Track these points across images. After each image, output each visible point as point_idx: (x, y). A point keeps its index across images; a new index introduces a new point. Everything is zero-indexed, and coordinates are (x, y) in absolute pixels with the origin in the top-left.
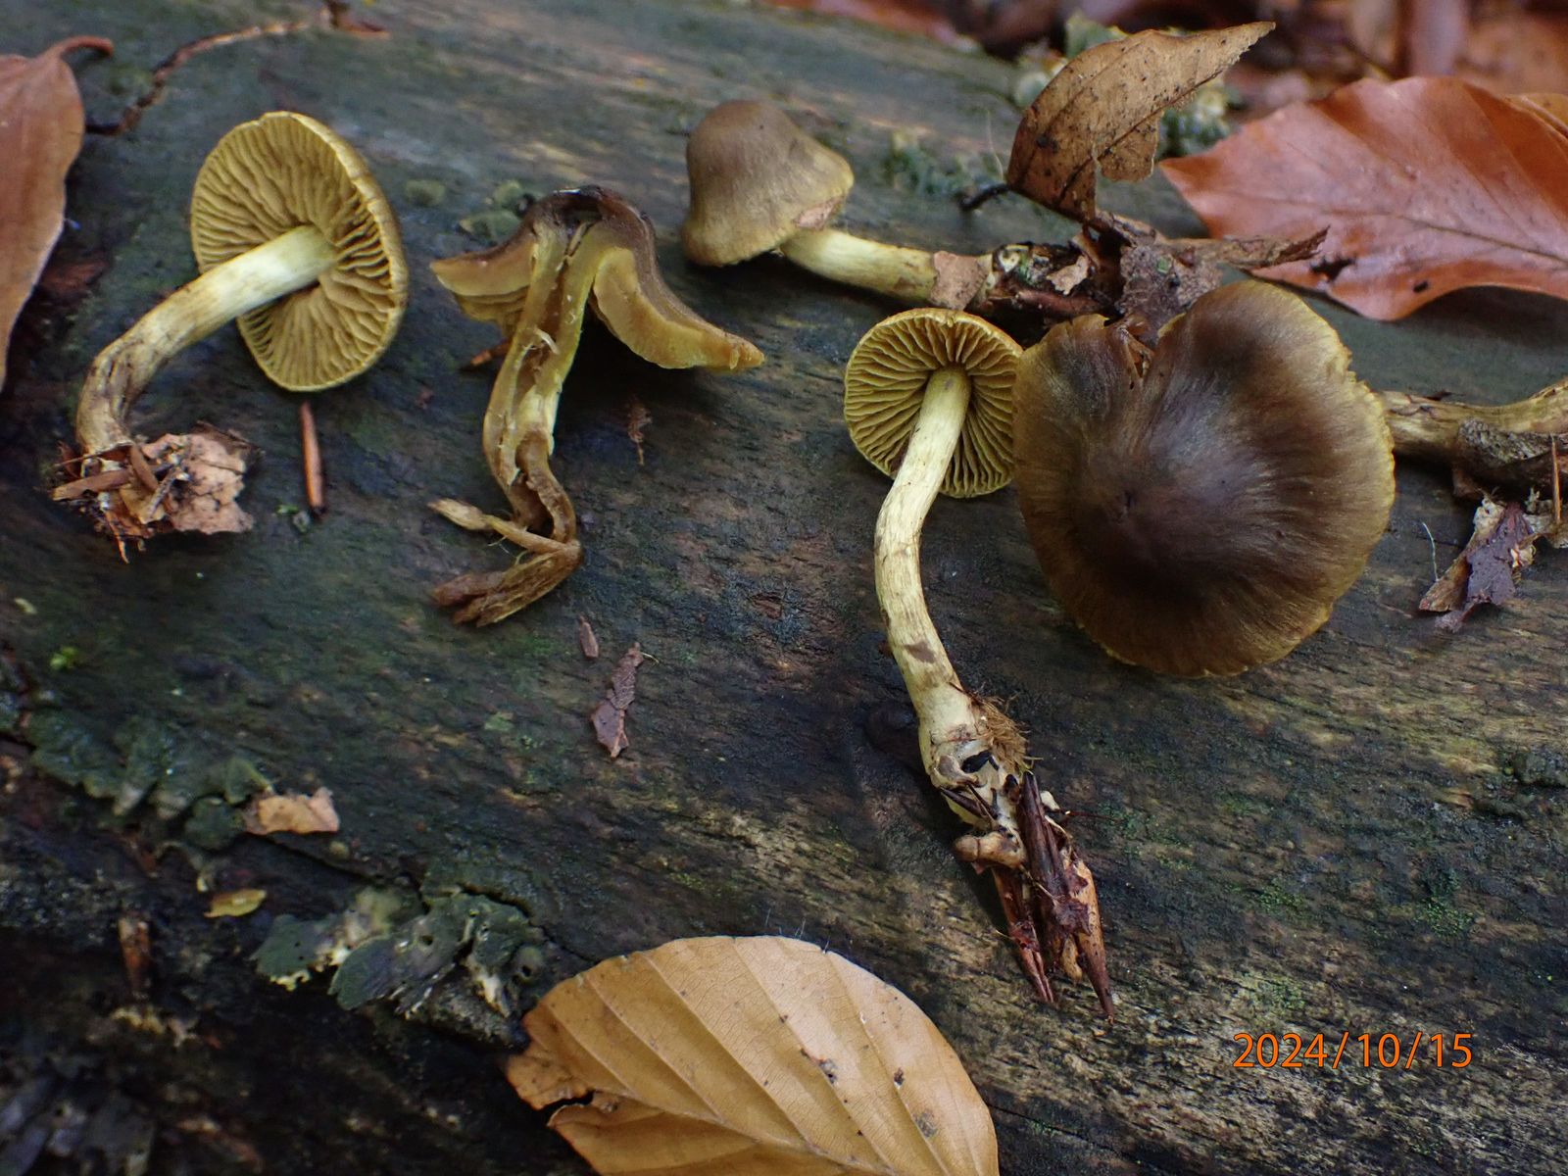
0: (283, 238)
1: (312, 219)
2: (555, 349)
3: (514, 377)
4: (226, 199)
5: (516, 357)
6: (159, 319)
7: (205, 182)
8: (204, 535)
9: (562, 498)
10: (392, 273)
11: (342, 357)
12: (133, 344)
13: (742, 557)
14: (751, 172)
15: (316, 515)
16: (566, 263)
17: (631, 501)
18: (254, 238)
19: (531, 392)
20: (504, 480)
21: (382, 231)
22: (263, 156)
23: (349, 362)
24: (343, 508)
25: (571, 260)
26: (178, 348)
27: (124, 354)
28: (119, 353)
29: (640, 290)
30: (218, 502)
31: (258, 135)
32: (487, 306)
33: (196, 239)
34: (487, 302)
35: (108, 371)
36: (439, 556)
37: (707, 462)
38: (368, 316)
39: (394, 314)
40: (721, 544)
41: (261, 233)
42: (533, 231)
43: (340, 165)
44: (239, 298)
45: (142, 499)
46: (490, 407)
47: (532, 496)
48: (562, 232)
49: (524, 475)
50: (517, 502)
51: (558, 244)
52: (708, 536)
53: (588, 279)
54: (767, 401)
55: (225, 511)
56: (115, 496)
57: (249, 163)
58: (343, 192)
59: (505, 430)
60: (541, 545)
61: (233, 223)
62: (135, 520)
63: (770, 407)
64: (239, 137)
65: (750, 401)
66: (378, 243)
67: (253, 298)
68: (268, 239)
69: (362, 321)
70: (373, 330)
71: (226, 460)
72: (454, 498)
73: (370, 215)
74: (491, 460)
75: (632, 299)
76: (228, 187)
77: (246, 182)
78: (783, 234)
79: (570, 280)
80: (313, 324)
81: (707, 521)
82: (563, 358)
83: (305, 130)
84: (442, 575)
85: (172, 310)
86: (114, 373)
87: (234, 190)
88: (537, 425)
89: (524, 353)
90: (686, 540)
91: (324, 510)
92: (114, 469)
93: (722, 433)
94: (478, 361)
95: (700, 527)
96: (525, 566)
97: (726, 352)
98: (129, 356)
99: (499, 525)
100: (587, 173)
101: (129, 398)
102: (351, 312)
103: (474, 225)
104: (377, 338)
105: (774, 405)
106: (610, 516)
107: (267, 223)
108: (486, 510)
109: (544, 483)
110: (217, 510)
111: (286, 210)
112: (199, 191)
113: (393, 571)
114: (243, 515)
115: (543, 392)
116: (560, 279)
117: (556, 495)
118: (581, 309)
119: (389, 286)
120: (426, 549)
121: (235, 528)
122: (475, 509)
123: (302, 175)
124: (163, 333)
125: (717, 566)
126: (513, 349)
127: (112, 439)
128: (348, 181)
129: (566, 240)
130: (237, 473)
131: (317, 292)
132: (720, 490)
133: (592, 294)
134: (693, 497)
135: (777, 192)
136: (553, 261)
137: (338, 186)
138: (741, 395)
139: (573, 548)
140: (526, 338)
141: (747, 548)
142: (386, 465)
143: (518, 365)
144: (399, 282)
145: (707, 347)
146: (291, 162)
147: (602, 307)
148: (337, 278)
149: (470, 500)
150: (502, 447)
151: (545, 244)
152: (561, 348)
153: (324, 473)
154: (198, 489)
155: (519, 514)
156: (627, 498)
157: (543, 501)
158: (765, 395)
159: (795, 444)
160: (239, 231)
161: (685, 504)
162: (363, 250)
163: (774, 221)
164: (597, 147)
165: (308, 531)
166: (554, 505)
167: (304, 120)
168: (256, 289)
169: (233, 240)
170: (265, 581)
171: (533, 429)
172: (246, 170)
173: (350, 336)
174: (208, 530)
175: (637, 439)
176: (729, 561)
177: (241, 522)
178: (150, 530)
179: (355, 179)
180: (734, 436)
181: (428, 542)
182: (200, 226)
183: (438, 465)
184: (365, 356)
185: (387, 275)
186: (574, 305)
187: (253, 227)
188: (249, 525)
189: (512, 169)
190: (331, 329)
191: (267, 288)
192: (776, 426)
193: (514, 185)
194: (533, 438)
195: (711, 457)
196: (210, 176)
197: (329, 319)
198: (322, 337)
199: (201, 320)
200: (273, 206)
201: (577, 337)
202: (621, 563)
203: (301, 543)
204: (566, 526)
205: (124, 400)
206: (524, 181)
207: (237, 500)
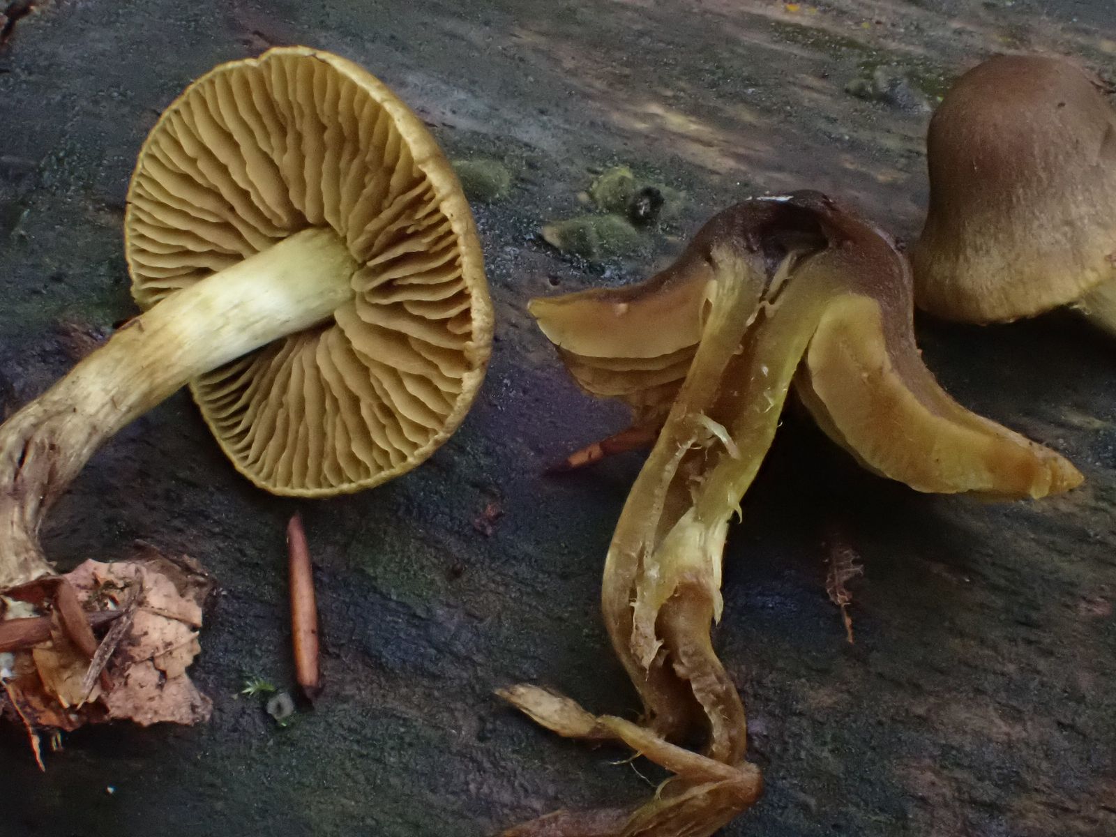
0: (281, 246)
1: (329, 219)
2: (733, 451)
3: (660, 492)
4: (186, 179)
5: (664, 461)
6: (100, 373)
7: (155, 150)
8: (139, 725)
9: (727, 692)
10: (474, 315)
11: (370, 444)
12: (59, 413)
13: (1017, 803)
14: (1043, 175)
15: (303, 699)
16: (762, 311)
17: (829, 701)
18: (230, 245)
19: (686, 519)
20: (636, 659)
21: (462, 248)
22: (258, 116)
23: (385, 454)
24: (349, 690)
25: (771, 309)
26: (125, 421)
27: (44, 428)
28: (36, 426)
29: (888, 365)
30: (163, 674)
31: (251, 79)
32: (613, 374)
33: (130, 242)
34: (617, 368)
35: (17, 455)
36: (506, 776)
37: (955, 643)
38: (423, 381)
39: (471, 381)
40: (981, 779)
41: (239, 236)
42: (709, 259)
43: (399, 138)
44: (215, 343)
45: (65, 667)
46: (616, 540)
47: (680, 689)
48: (760, 263)
49: (669, 653)
50: (650, 697)
51: (749, 284)
52: (959, 765)
53: (799, 341)
54: (1052, 548)
55: (171, 689)
56: (25, 660)
57: (231, 125)
58: (396, 181)
59: (641, 575)
60: (696, 769)
61: (195, 219)
62: (50, 700)
63: (1056, 558)
64: (218, 82)
65: (1026, 545)
66: (452, 265)
67: (234, 344)
68: (255, 251)
69: (412, 388)
70: (432, 405)
71: (177, 605)
72: (535, 682)
73: (444, 220)
74: (613, 625)
75: (876, 376)
76: (192, 161)
77: (223, 155)
78: (1092, 277)
79: (768, 343)
80: (322, 388)
81: (956, 740)
82: (743, 466)
83: (338, 78)
84: (513, 809)
85: (119, 361)
86: (29, 459)
87: (201, 165)
88: (697, 573)
89: (680, 455)
90: (923, 770)
91: (318, 691)
92: (25, 615)
93: (980, 596)
94: (578, 459)
95: (946, 749)
96: (671, 802)
97: (1027, 471)
98: (52, 432)
99: (630, 732)
100: (738, 157)
101: (50, 500)
102: (393, 372)
103: (563, 237)
104: (440, 419)
105: (1061, 553)
106: (794, 725)
107: (252, 222)
108: (592, 704)
109: (701, 667)
110: (160, 687)
111: (287, 204)
112: (143, 164)
113: (431, 797)
114: (197, 697)
115: (705, 519)
116: (750, 338)
117: (719, 688)
118: (783, 389)
119: (468, 336)
120: (487, 765)
121: (183, 716)
122: (571, 703)
123: (322, 148)
124: (107, 398)
125: (972, 815)
126: (661, 446)
127: (25, 567)
128: (410, 161)
129: (764, 277)
130: (194, 628)
131: (329, 337)
132: (979, 691)
133: (802, 367)
134: (932, 700)
135: (1084, 209)
136: (741, 308)
137: (390, 171)
138: (1008, 535)
139: (747, 776)
140: (684, 431)
141: (1023, 787)
142: (423, 623)
143: (670, 471)
144: (482, 330)
145: (994, 463)
146: (306, 127)
147: (817, 387)
148: (368, 316)
149: (562, 687)
150: (636, 605)
151: (729, 282)
152: (743, 450)
153: (320, 632)
154: (135, 652)
155: (653, 715)
156: (821, 697)
157: (698, 696)
158: (1048, 538)
159: (1098, 620)
160: (201, 231)
161: (920, 711)
162: (419, 275)
163: (1078, 257)
164: (748, 117)
165: (292, 726)
166: (714, 705)
167: (338, 64)
168: (242, 329)
169: (191, 246)
170: (219, 805)
171: (690, 579)
172: (227, 136)
173: (389, 412)
174: (145, 719)
175: (842, 599)
176: (993, 808)
177: (193, 708)
178: (73, 717)
179: (423, 162)
180: (1000, 602)
181: (488, 752)
182: (139, 221)
183: (507, 628)
184: (415, 446)
185: (466, 316)
186: (773, 382)
187: (226, 226)
188: (205, 712)
189: (616, 145)
190: (355, 401)
191: (258, 327)
192: (1069, 588)
193: (625, 172)
194: (690, 593)
195: (961, 634)
196: (164, 142)
197: (353, 383)
198: (337, 409)
199: (160, 378)
200: (266, 195)
201: (771, 433)
202: (812, 802)
203: (278, 744)
204: (731, 739)
205: (42, 503)
206: (639, 167)
207: (190, 670)
